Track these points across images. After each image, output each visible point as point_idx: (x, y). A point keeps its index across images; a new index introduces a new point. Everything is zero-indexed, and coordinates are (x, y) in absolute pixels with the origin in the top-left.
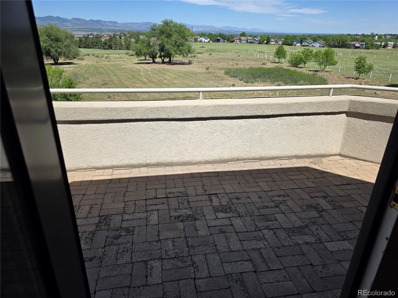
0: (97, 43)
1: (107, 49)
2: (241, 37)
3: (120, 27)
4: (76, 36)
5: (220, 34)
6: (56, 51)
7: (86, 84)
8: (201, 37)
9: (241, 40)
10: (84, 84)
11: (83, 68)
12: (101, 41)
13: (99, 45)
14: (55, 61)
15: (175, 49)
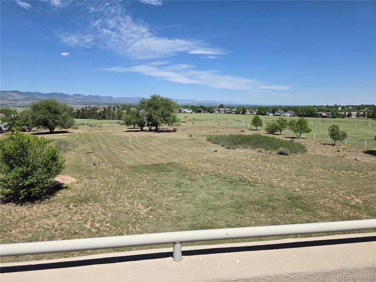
0: (92, 114)
1: (101, 119)
2: (220, 109)
3: (114, 101)
4: (74, 109)
5: (201, 106)
6: (53, 121)
7: (75, 151)
8: (184, 109)
9: (220, 111)
10: (73, 151)
11: (75, 136)
12: (97, 113)
13: (94, 116)
14: (50, 130)
15: (162, 119)
